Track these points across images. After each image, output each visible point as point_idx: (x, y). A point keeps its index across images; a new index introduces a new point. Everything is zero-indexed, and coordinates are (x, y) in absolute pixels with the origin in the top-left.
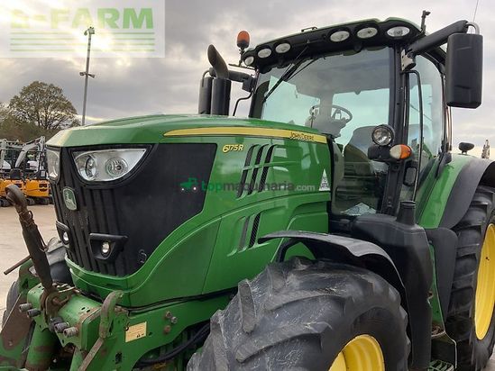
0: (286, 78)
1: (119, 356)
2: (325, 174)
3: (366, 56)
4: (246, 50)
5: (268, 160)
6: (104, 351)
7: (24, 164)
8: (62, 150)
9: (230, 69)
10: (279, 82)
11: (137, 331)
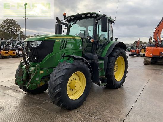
0: (74, 24)
1: (39, 76)
2: (81, 46)
3: (90, 19)
4: (65, 17)
5: (66, 43)
6: (36, 73)
7: (7, 46)
8: (27, 42)
9: (61, 21)
10: (73, 25)
11: (42, 72)
